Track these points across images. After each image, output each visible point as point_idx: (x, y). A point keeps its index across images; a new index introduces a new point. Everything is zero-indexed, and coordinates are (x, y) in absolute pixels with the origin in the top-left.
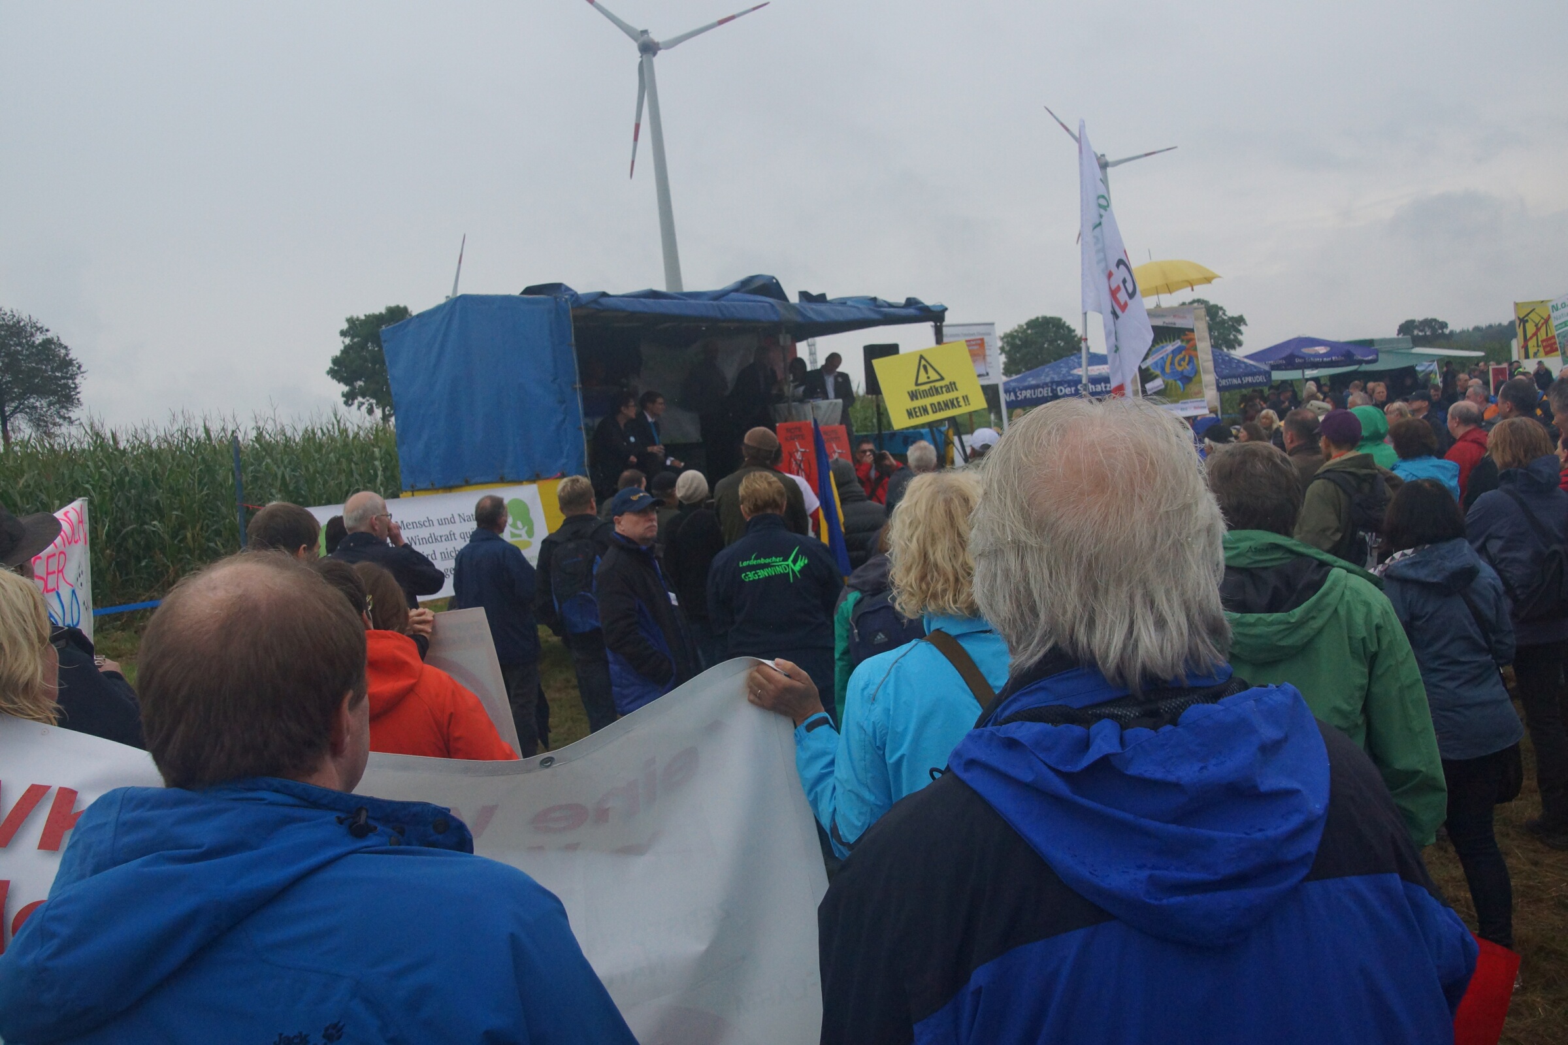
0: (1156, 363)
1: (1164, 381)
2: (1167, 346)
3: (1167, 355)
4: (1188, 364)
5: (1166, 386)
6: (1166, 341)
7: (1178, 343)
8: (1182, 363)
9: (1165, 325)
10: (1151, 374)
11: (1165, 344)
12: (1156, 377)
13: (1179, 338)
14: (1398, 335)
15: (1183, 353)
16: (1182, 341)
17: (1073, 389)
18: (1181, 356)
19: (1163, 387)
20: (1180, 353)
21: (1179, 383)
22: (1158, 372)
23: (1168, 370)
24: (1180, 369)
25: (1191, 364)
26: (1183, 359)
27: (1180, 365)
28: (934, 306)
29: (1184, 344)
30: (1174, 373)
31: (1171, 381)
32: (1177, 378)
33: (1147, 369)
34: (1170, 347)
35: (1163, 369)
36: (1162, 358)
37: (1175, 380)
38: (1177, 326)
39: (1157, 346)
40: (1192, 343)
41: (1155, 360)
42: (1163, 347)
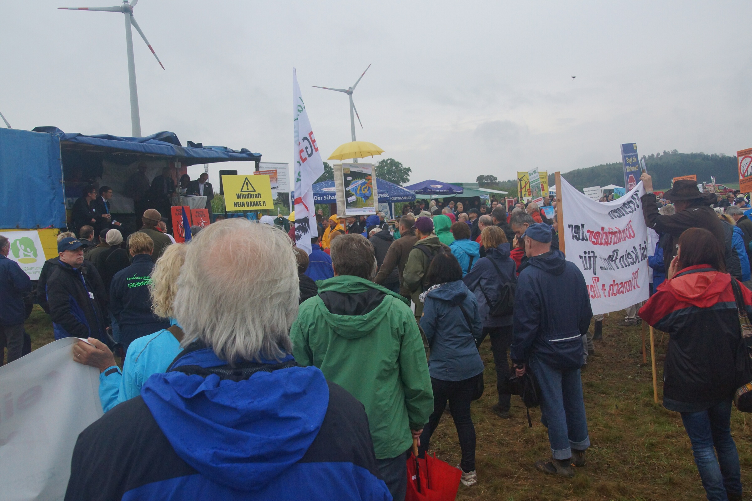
0: (353, 188)
1: (356, 197)
2: (359, 181)
3: (359, 185)
4: (368, 191)
5: (357, 199)
6: (358, 179)
7: (364, 180)
8: (365, 190)
9: (358, 171)
10: (351, 193)
11: (358, 180)
12: (353, 195)
13: (364, 178)
14: (477, 181)
15: (366, 185)
16: (366, 180)
17: (321, 197)
18: (365, 186)
19: (356, 200)
20: (365, 185)
21: (363, 199)
22: (354, 193)
23: (358, 192)
24: (364, 192)
25: (369, 191)
26: (366, 188)
27: (364, 191)
28: (255, 153)
29: (366, 181)
30: (361, 194)
31: (359, 197)
32: (362, 196)
33: (349, 191)
34: (360, 182)
35: (356, 192)
36: (356, 186)
37: (362, 197)
38: (364, 172)
39: (354, 181)
40: (370, 181)
41: (352, 187)
42: (357, 182)
